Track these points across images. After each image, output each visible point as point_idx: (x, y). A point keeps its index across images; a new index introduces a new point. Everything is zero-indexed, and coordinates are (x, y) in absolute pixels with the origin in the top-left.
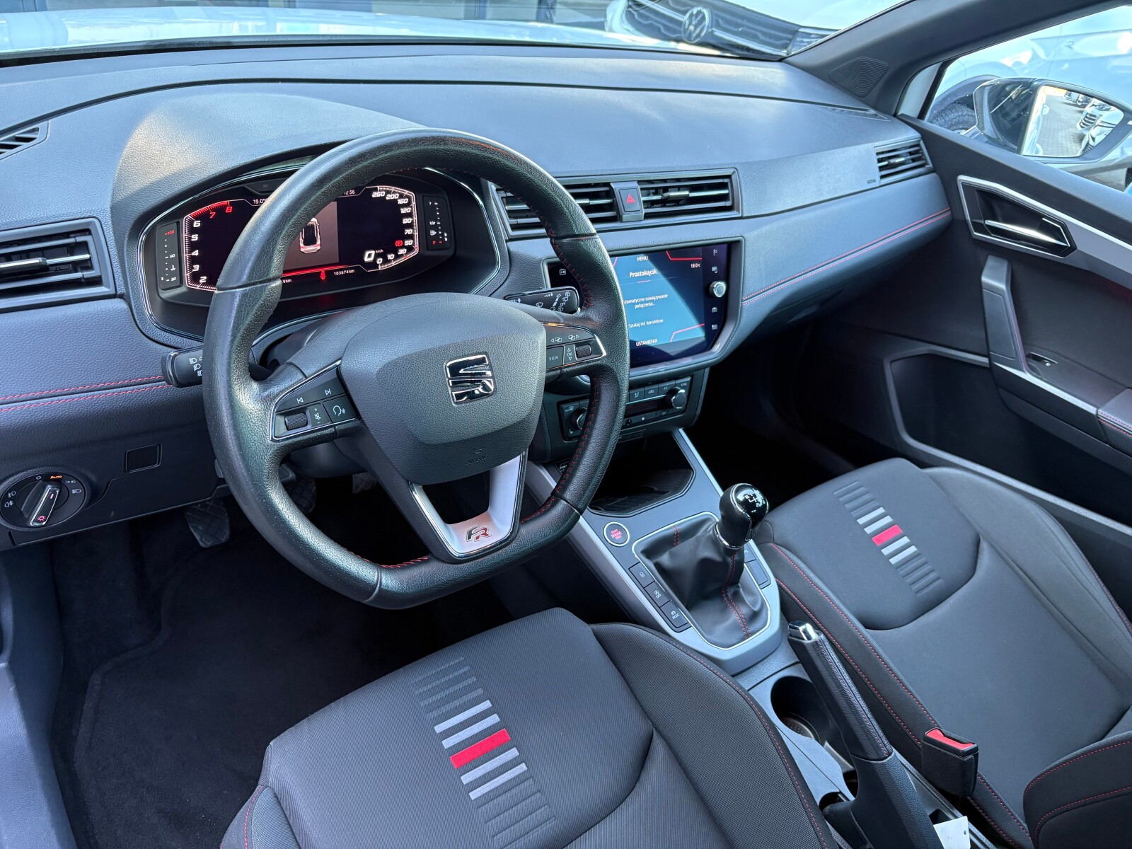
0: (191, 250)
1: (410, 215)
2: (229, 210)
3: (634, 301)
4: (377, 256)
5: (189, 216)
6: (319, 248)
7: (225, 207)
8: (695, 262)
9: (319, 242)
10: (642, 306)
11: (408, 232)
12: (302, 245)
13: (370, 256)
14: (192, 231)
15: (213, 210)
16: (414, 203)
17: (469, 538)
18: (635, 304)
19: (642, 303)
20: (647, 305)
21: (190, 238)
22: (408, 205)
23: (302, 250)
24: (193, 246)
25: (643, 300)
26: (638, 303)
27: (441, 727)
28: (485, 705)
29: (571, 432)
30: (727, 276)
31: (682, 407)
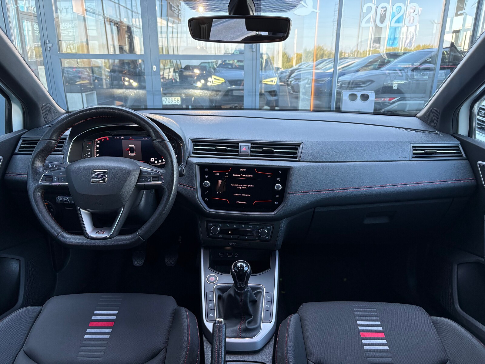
0: (97, 150)
2: (108, 139)
3: (237, 185)
4: (155, 160)
5: (97, 140)
6: (135, 154)
7: (106, 138)
8: (269, 175)
9: (135, 153)
10: (240, 188)
12: (129, 153)
13: (152, 160)
14: (97, 144)
15: (103, 139)
17: (97, 232)
18: (237, 186)
19: (241, 186)
20: (243, 188)
21: (96, 146)
23: (130, 154)
24: (97, 148)
25: (241, 185)
26: (239, 186)
27: (96, 312)
28: (116, 312)
29: (211, 235)
30: (284, 183)
31: (267, 238)
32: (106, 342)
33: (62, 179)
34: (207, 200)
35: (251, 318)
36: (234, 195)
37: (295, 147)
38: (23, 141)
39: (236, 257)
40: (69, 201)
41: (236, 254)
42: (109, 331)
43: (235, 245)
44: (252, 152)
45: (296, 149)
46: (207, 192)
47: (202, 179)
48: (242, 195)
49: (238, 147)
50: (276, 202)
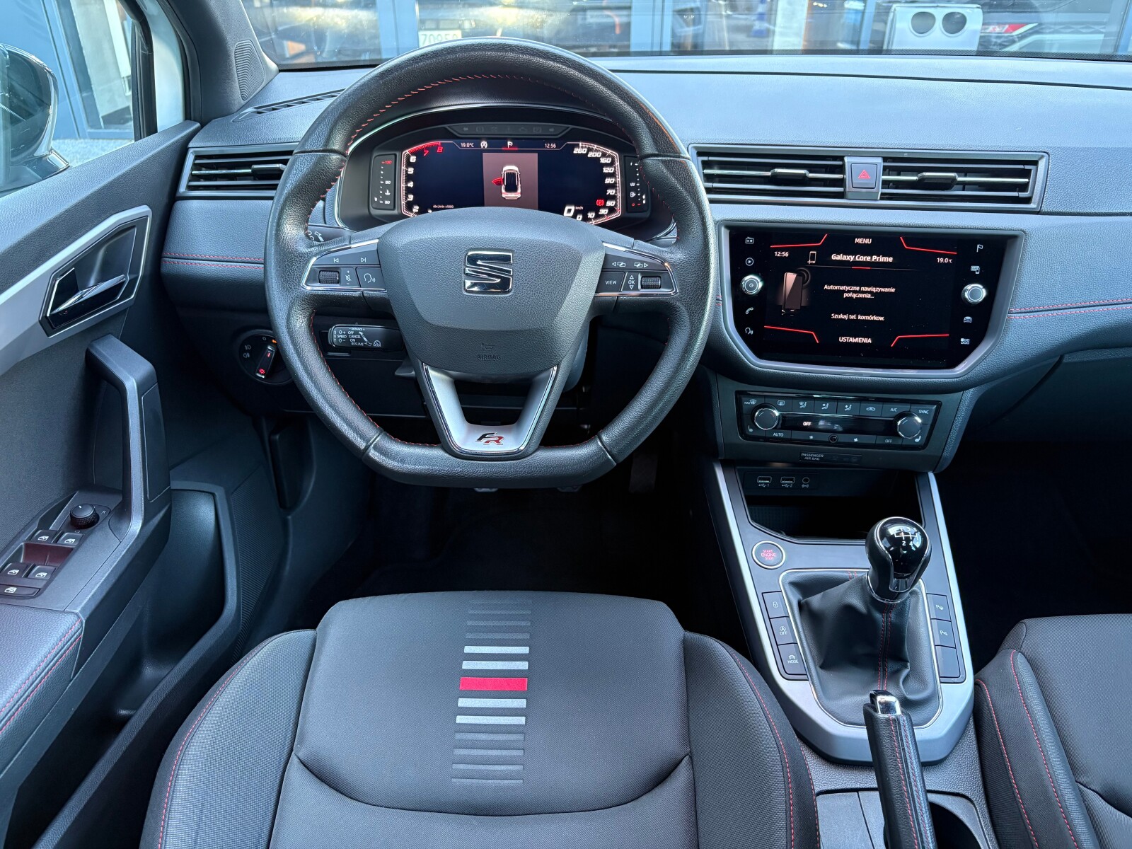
0: (408, 180)
1: (612, 175)
2: (440, 150)
3: (843, 288)
4: (576, 213)
5: (407, 152)
6: (519, 196)
7: (437, 146)
8: (944, 256)
9: (519, 191)
10: (855, 296)
11: (611, 192)
12: (503, 191)
13: (569, 211)
14: (409, 164)
15: (427, 148)
16: (617, 164)
17: (480, 439)
18: (844, 291)
19: (855, 292)
20: (861, 296)
21: (407, 171)
22: (612, 164)
23: (504, 196)
24: (409, 178)
25: (857, 289)
26: (849, 292)
27: (471, 650)
28: (527, 650)
29: (751, 430)
30: (992, 280)
31: (917, 440)
32: (520, 737)
33: (367, 277)
34: (751, 332)
35: (906, 667)
36: (835, 316)
37: (1022, 167)
38: (197, 157)
39: (803, 486)
40: (365, 339)
41: (806, 480)
42: (520, 703)
43: (820, 458)
44: (886, 184)
45: (1026, 174)
46: (751, 309)
47: (738, 272)
48: (860, 317)
49: (841, 169)
50: (962, 340)
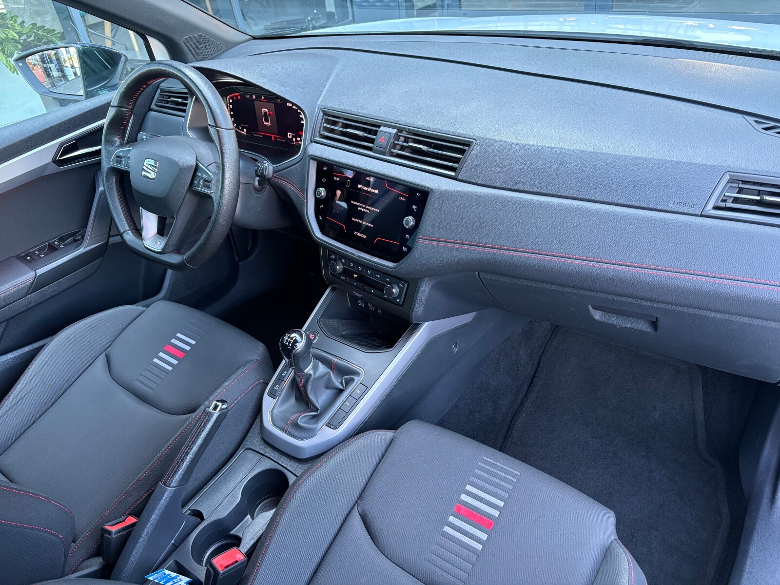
2: (239, 97)
3: (358, 204)
4: (293, 136)
5: (229, 97)
6: (270, 124)
8: (402, 196)
9: (270, 122)
10: (362, 210)
12: (264, 121)
13: (290, 135)
15: (235, 96)
18: (358, 206)
19: (363, 208)
20: (365, 210)
21: (230, 106)
23: (265, 123)
25: (364, 206)
26: (360, 207)
27: (179, 335)
28: (194, 342)
29: (330, 272)
30: (419, 215)
31: (398, 301)
32: (165, 375)
34: (321, 219)
35: (317, 412)
36: (354, 219)
37: (462, 147)
38: (161, 91)
39: (379, 311)
42: (175, 362)
45: (462, 152)
46: (322, 206)
47: (318, 184)
48: (362, 222)
50: (404, 248)
